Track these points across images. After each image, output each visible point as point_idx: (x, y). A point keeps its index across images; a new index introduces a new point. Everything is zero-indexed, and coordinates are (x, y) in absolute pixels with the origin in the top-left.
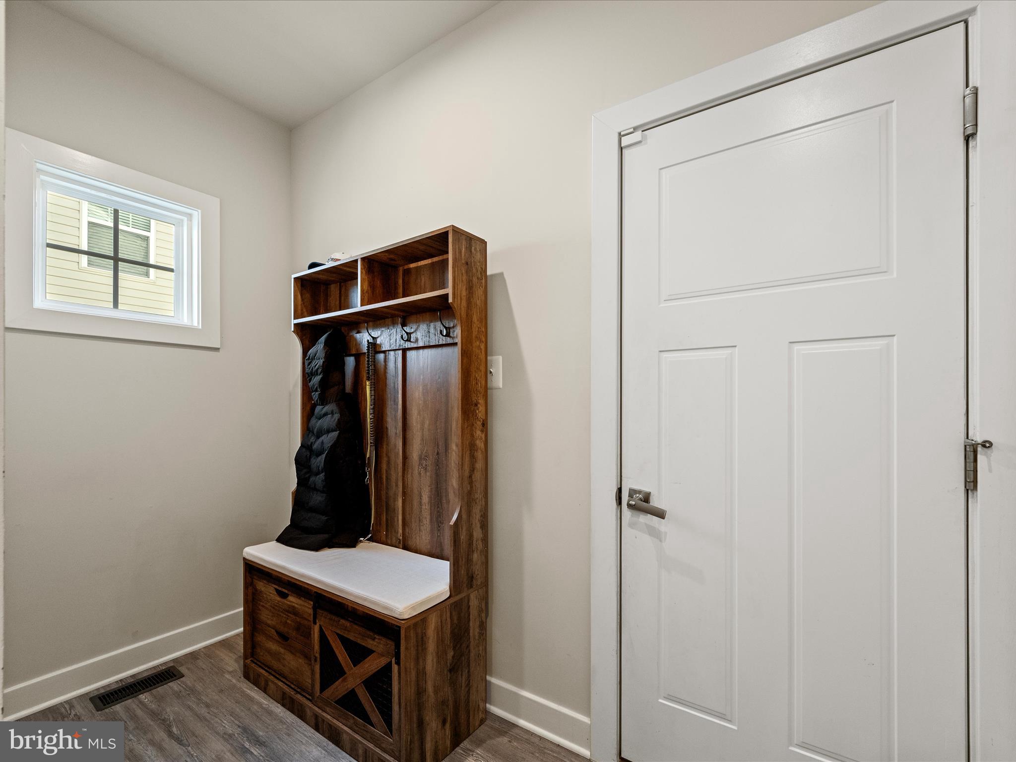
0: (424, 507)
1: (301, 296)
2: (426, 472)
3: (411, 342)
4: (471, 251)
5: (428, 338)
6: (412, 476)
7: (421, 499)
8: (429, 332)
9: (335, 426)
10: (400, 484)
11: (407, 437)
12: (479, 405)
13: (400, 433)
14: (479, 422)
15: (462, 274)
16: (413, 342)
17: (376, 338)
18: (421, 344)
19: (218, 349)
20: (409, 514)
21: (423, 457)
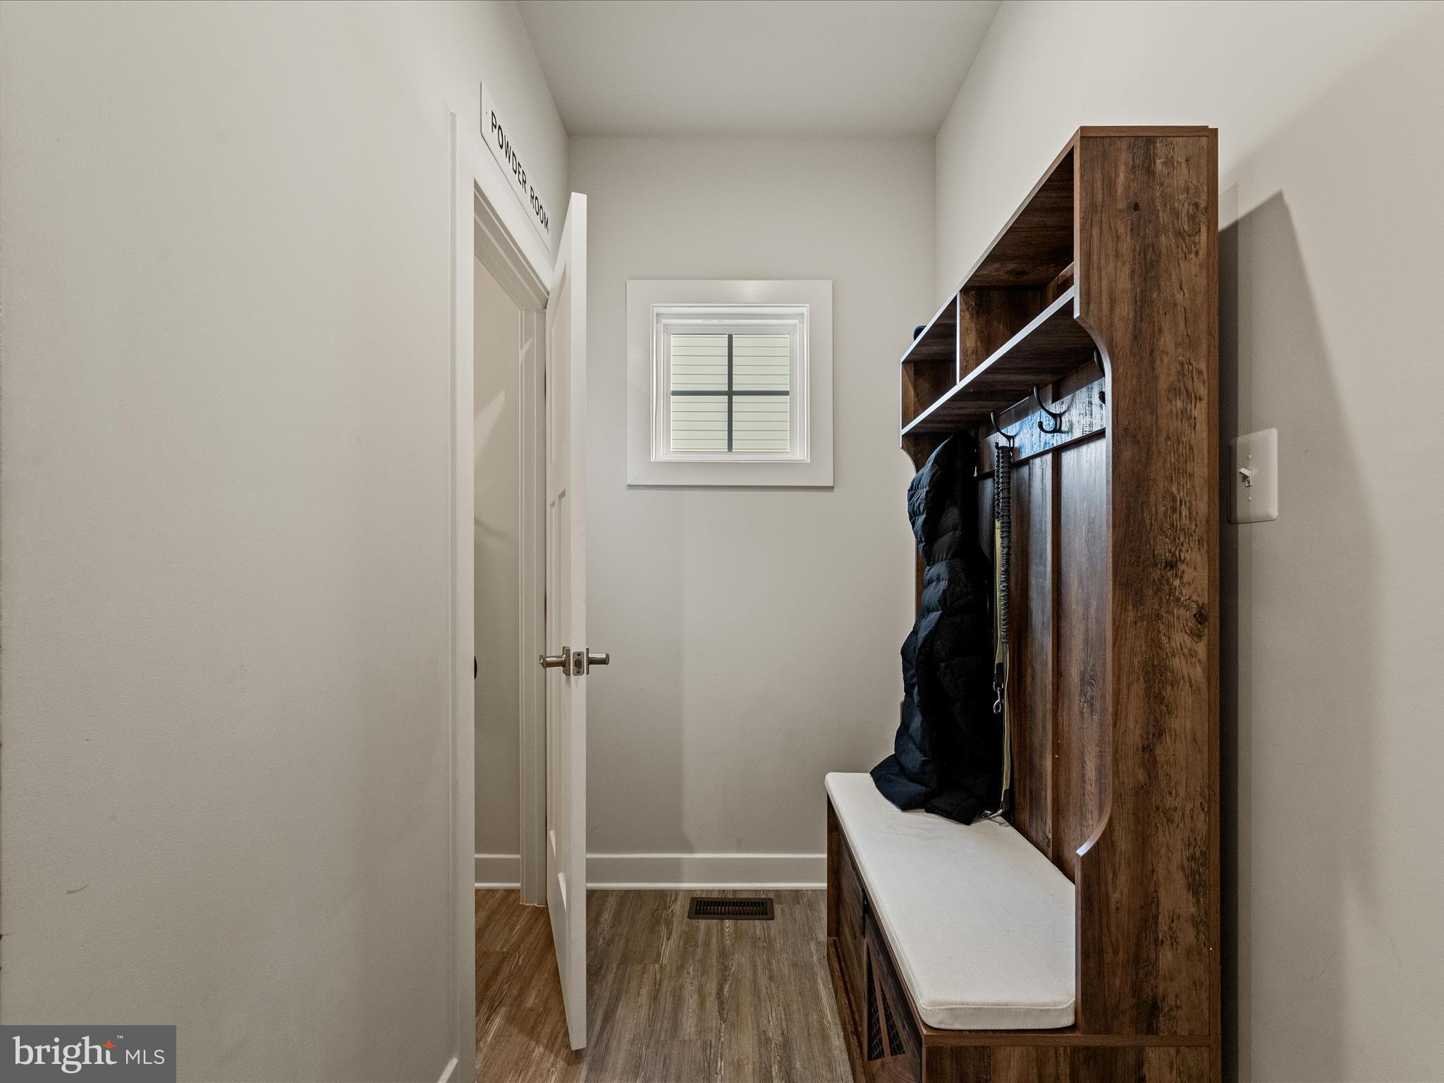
0: (1088, 787)
1: (915, 389)
2: (1092, 711)
3: (1062, 432)
4: (1150, 172)
5: (1088, 418)
6: (1069, 715)
7: (1083, 767)
8: (1091, 404)
9: (936, 601)
10: (1049, 727)
11: (1063, 631)
12: (1182, 567)
13: (1048, 621)
14: (1182, 611)
15: (1118, 237)
16: (1065, 432)
17: (1013, 437)
18: (1077, 434)
19: (832, 487)
20: (1066, 793)
21: (1087, 678)
